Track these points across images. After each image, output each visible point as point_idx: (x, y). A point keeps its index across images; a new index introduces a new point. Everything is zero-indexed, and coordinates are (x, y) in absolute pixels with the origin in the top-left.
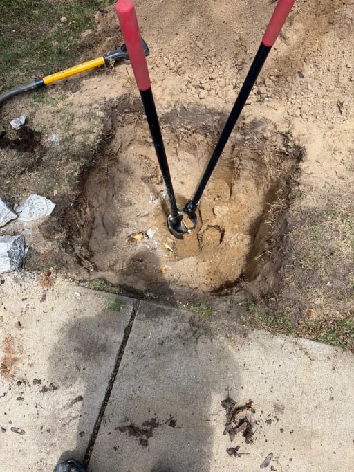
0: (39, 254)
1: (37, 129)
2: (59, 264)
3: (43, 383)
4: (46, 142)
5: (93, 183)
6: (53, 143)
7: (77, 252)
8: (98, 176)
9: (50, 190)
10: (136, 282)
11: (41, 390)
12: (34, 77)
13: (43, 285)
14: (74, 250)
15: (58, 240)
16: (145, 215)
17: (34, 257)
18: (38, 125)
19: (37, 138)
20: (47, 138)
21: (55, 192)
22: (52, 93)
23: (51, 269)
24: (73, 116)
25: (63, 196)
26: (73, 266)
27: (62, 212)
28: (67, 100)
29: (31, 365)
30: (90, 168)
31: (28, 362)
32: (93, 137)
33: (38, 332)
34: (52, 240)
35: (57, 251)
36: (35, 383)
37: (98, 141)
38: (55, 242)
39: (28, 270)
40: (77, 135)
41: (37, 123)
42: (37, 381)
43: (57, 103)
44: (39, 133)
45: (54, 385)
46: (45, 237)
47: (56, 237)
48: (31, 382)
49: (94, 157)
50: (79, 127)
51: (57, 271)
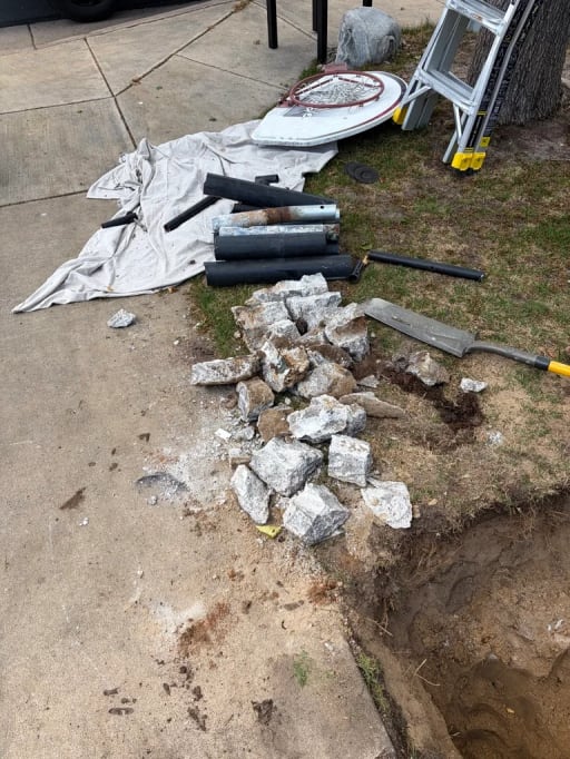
0: (345, 550)
1: (486, 410)
2: (354, 592)
3: (200, 704)
4: (482, 433)
5: (491, 531)
6: (489, 441)
7: (388, 593)
8: (507, 528)
9: (430, 492)
11: (192, 707)
12: (541, 349)
13: (310, 594)
14: (385, 586)
15: (380, 558)
17: (337, 550)
18: (491, 406)
19: (476, 420)
20: (488, 429)
21: (433, 502)
22: (547, 384)
23: (340, 584)
24: (547, 432)
25: (438, 515)
26: (365, 605)
27: (419, 532)
28: (559, 406)
29: (213, 666)
30: (506, 514)
31: (213, 658)
32: (548, 480)
33: (254, 638)
34: (374, 551)
35: (367, 569)
36: (194, 692)
37: (551, 492)
38: (376, 557)
39: (316, 557)
40: (529, 458)
41: (492, 402)
42: (198, 694)
43: (542, 399)
44: (483, 417)
45: (207, 721)
46: (370, 540)
47: (382, 554)
48: (194, 685)
49: (525, 506)
50: (541, 451)
51: (343, 592)
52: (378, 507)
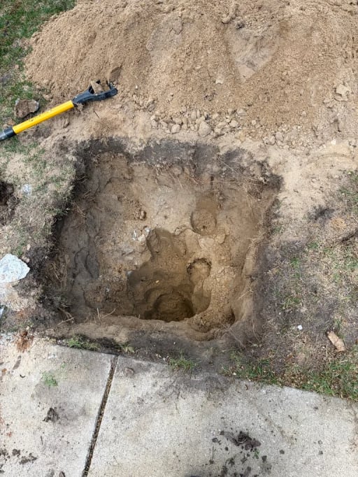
0: (14, 313)
1: (10, 180)
2: (38, 322)
3: (23, 454)
4: (19, 193)
5: (70, 229)
6: (25, 193)
7: (57, 304)
8: (75, 221)
9: (23, 244)
10: (117, 333)
11: (20, 461)
12: (5, 125)
13: (19, 349)
14: (52, 303)
15: (34, 296)
16: (130, 253)
17: (11, 317)
18: (10, 176)
19: (10, 189)
20: (20, 188)
21: (29, 247)
22: (24, 141)
23: (28, 328)
24: (45, 163)
25: (37, 250)
26: (51, 321)
27: (37, 266)
28: (39, 146)
29: (10, 435)
30: (64, 218)
31: (7, 432)
32: (65, 184)
33: (15, 398)
34: (28, 296)
35: (34, 307)
36: (14, 454)
37: (71, 188)
38: (31, 298)
39: (4, 332)
40: (49, 183)
41: (9, 174)
42: (17, 452)
43: (29, 150)
44: (11, 185)
45: (33, 455)
46: (20, 295)
47: (32, 293)
48: (10, 453)
49: (69, 205)
50: (51, 174)
51: (33, 329)
52: (7, 278)
